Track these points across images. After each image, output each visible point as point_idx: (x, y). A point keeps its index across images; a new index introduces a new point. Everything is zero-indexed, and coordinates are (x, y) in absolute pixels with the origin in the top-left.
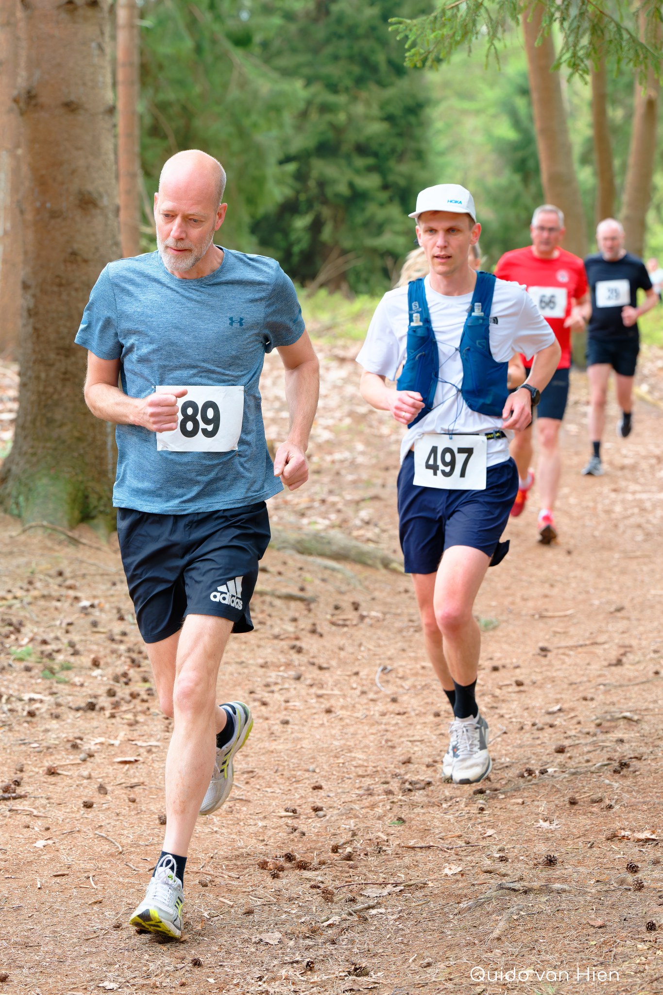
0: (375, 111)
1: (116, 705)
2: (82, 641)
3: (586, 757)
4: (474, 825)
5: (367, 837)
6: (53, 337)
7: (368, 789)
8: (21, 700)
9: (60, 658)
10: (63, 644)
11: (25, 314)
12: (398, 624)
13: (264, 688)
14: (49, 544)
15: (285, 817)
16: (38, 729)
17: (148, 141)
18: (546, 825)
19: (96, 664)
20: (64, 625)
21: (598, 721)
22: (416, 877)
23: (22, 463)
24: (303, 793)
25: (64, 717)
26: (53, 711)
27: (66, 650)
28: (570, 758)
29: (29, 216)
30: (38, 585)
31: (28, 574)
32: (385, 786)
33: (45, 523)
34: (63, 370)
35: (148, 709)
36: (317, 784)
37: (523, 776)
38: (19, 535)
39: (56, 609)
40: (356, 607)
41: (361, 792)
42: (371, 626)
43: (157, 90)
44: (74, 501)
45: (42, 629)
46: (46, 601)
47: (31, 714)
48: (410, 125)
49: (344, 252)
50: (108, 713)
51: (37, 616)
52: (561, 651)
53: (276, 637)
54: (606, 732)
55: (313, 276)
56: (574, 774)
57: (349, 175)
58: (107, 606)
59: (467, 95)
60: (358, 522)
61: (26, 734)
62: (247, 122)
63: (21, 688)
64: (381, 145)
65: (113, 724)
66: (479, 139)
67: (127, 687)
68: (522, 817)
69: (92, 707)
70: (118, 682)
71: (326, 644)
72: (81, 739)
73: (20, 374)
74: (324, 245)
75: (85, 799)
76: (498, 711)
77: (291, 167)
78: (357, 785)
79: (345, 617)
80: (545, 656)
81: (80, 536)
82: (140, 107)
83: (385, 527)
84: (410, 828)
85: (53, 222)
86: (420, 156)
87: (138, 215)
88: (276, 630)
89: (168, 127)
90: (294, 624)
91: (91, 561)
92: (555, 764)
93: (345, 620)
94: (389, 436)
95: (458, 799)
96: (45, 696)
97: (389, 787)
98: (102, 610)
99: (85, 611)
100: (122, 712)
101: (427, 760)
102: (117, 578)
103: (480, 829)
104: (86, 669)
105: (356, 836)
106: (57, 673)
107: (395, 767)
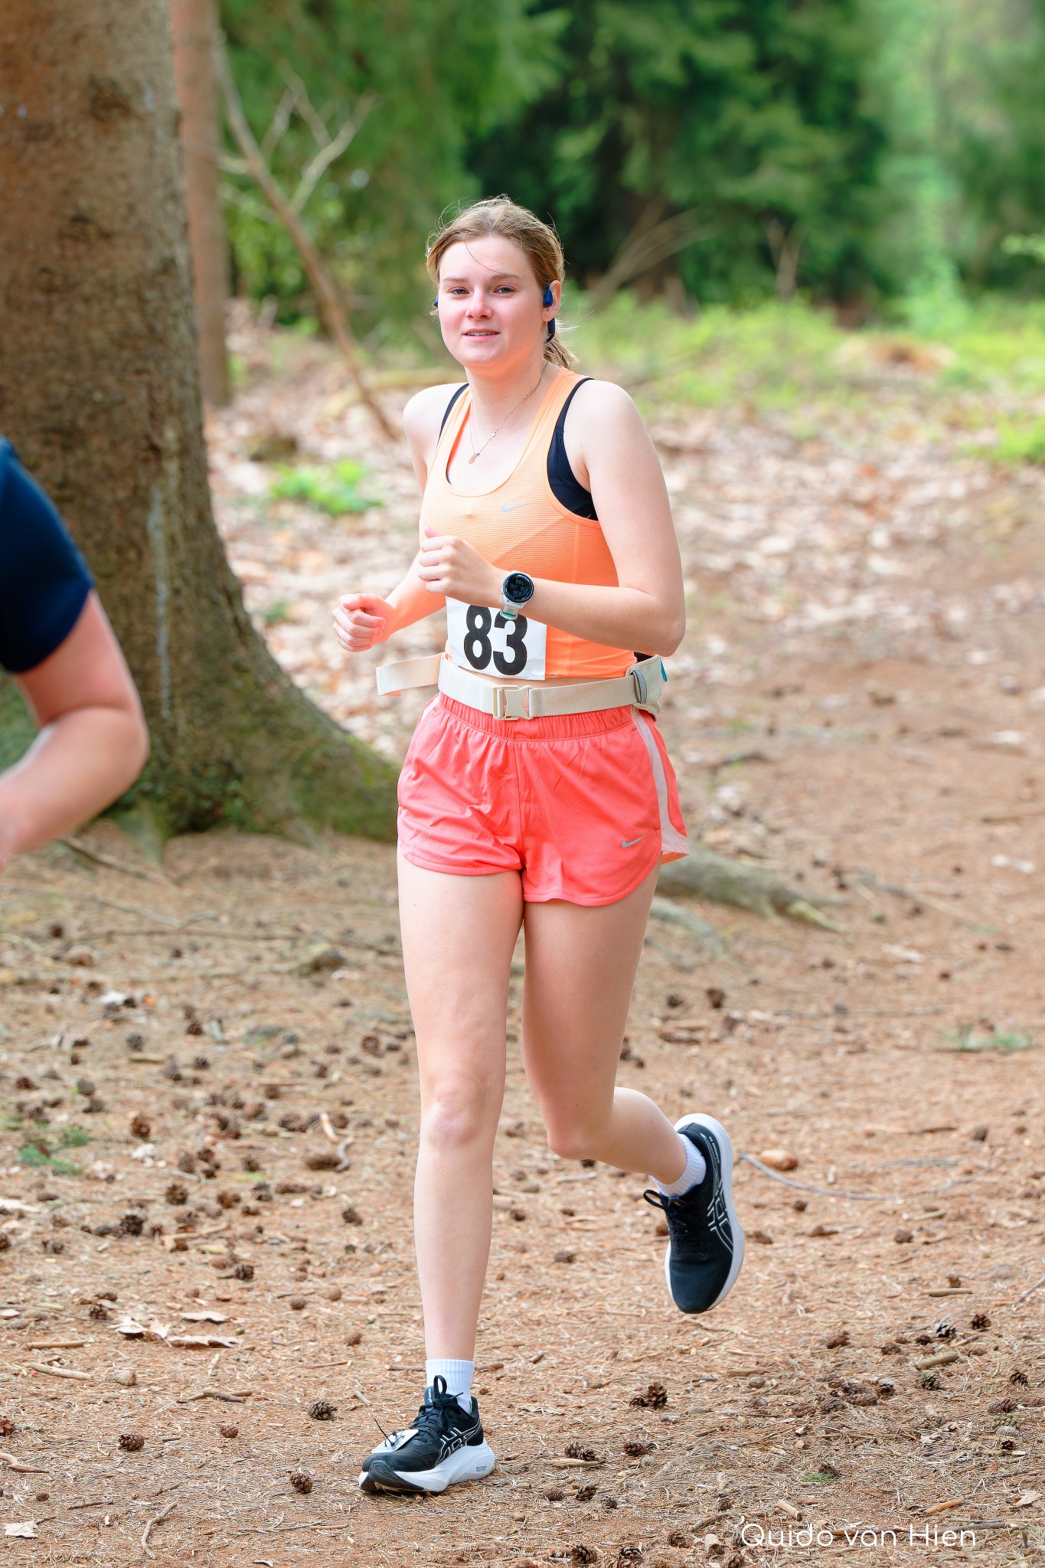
1: (188, 1223)
2: (108, 1080)
4: (992, 1481)
5: (754, 1510)
6: (34, 404)
9: (61, 1118)
10: (66, 1087)
12: (811, 1039)
15: (571, 1466)
16: (17, 1276)
19: (141, 1131)
20: (67, 1046)
24: (608, 1413)
25: (74, 1249)
26: (48, 1237)
27: (73, 1102)
30: (9, 956)
32: (792, 1396)
34: (58, 479)
35: (260, 1230)
36: (639, 1395)
39: (50, 1010)
40: (716, 1000)
41: (738, 1410)
42: (751, 1042)
45: (18, 1056)
46: (26, 992)
49: (672, 211)
50: (169, 1241)
51: (8, 1027)
55: (603, 266)
57: (682, 38)
58: (162, 1003)
60: (716, 813)
65: (182, 1264)
67: (211, 1182)
69: (133, 1226)
70: (191, 1171)
71: (650, 1083)
72: (112, 1298)
74: (627, 193)
75: (125, 1432)
78: (729, 1396)
79: (693, 1023)
81: (100, 848)
83: (776, 824)
84: (849, 1490)
85: (32, 148)
87: (213, 133)
91: (125, 904)
93: (692, 1030)
94: (780, 620)
95: (954, 1425)
96: (28, 1203)
97: (800, 1399)
98: (150, 1012)
99: (116, 1015)
100: (201, 1236)
101: (885, 1339)
102: (183, 941)
103: (1006, 1491)
104: (119, 1142)
105: (729, 1507)
106: (56, 1151)
107: (813, 1355)
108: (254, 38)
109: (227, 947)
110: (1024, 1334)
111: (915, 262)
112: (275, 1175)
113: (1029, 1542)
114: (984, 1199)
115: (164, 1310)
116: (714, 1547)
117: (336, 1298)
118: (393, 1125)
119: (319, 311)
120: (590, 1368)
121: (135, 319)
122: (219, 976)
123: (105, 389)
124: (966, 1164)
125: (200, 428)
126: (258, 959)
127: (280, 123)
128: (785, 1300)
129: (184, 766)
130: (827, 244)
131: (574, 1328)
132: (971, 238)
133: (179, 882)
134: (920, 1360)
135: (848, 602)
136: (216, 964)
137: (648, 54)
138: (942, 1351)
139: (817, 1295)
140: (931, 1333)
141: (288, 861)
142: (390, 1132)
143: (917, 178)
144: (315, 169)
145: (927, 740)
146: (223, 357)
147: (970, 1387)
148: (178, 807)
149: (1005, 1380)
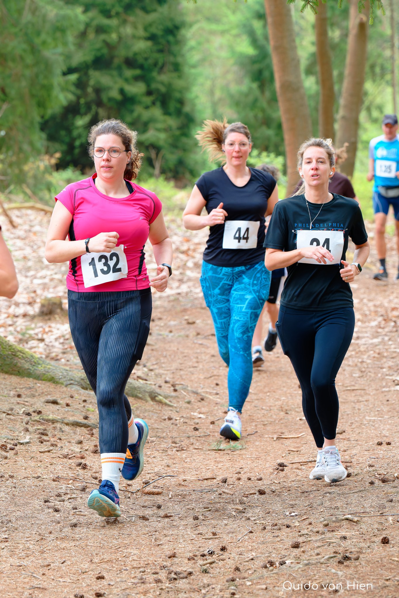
0: (141, 32)
3: (317, 551)
7: (142, 579)
13: (56, 498)
21: (325, 522)
24: (89, 582)
28: (303, 552)
32: (155, 576)
36: (100, 575)
37: (266, 567)
41: (136, 581)
48: (168, 42)
52: (295, 466)
53: (65, 457)
54: (332, 531)
56: (306, 565)
57: (120, 83)
59: (214, 19)
62: (37, 41)
64: (146, 59)
66: (224, 54)
77: (73, 77)
78: (133, 576)
80: (283, 470)
83: (151, 368)
86: (177, 68)
88: (65, 451)
90: (79, 445)
92: (292, 557)
95: (214, 586)
101: (189, 555)
107: (163, 561)
110: (239, 553)
111: (204, 165)
118: (12, 477)
120: (82, 565)
124: (219, 491)
128: (153, 540)
130: (172, 158)
131: (77, 551)
134: (201, 562)
135: (178, 287)
137: (109, 88)
138: (210, 559)
140: (206, 552)
142: (10, 479)
145: (206, 337)
147: (219, 572)
149: (232, 570)
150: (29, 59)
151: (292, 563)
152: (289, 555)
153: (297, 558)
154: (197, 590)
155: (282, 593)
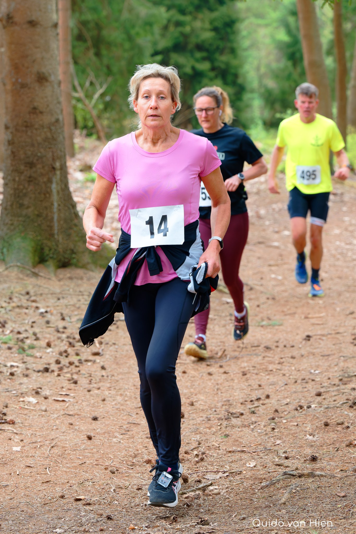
0: (207, 25)
1: (61, 369)
2: (40, 332)
3: (334, 398)
4: (269, 438)
5: (207, 445)
6: (22, 156)
8: (6, 366)
9: (28, 342)
10: (29, 334)
11: (6, 143)
12: (223, 322)
14: (21, 276)
16: (16, 383)
17: (76, 43)
18: (311, 438)
19: (49, 345)
20: (30, 323)
21: (340, 378)
22: (235, 468)
23: (5, 229)
25: (31, 376)
26: (24, 373)
27: (31, 337)
28: (324, 399)
29: (9, 87)
30: (15, 299)
31: (9, 294)
32: (217, 416)
33: (19, 264)
34: (28, 175)
35: (79, 371)
37: (297, 410)
38: (4, 271)
39: (26, 314)
43: (81, 13)
44: (35, 251)
45: (17, 325)
46: (19, 309)
47: (12, 374)
48: (227, 33)
49: (189, 107)
50: (56, 374)
51: (15, 318)
52: (318, 337)
54: (345, 384)
56: (327, 408)
57: (192, 62)
58: (55, 312)
59: (260, 16)
61: (9, 386)
62: (133, 32)
63: (6, 359)
64: (211, 45)
65: (59, 380)
66: (268, 41)
67: (67, 359)
68: (297, 433)
69: (47, 370)
70: (62, 356)
72: (41, 388)
73: (4, 178)
75: (44, 423)
76: (282, 372)
77: (159, 58)
80: (309, 340)
81: (39, 271)
82: (72, 23)
85: (22, 90)
86: (233, 51)
87: (70, 86)
89: (87, 35)
91: (45, 286)
92: (316, 402)
95: (259, 423)
96: (20, 364)
97: (219, 416)
98: (52, 314)
99: (42, 315)
100: (64, 373)
101: (241, 401)
102: (60, 296)
103: (273, 440)
104: (43, 348)
105: (200, 444)
106: (27, 350)
108: (81, 62)
109: (71, 298)
110: (277, 400)
111: (252, 121)
112: (83, 357)
113: (278, 454)
114: (267, 364)
115: (54, 392)
116: (196, 454)
117: (99, 389)
118: (114, 344)
119: (98, 133)
121: (49, 135)
122: (70, 305)
123: (40, 152)
124: (263, 355)
125: (65, 163)
126: (79, 301)
127: (87, 84)
128: (216, 390)
129: (61, 250)
132: (267, 114)
133: (60, 280)
134: (250, 406)
136: (69, 302)
137: (184, 66)
138: (256, 404)
139: (224, 389)
140: (253, 399)
141: (88, 275)
142: (113, 346)
143: (253, 99)
144: (96, 96)
145: (254, 244)
146: (72, 144)
147: (263, 413)
148: (59, 261)
149: (273, 411)
150: (127, 45)
151: (316, 407)
152: (314, 401)
153: (320, 403)
154: (247, 425)
155: (309, 428)
